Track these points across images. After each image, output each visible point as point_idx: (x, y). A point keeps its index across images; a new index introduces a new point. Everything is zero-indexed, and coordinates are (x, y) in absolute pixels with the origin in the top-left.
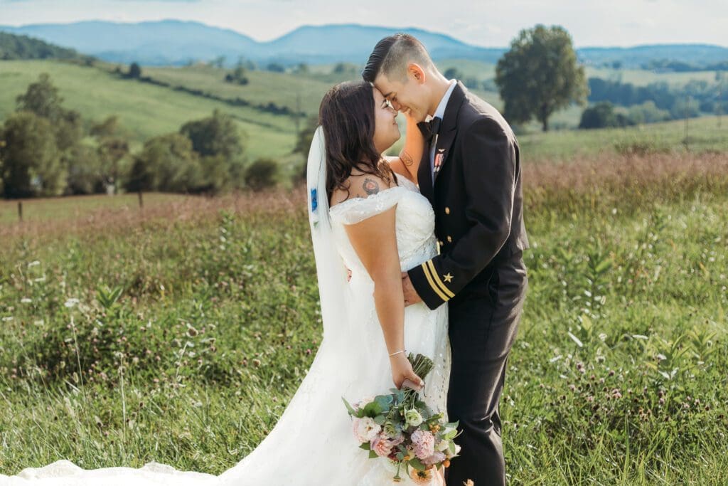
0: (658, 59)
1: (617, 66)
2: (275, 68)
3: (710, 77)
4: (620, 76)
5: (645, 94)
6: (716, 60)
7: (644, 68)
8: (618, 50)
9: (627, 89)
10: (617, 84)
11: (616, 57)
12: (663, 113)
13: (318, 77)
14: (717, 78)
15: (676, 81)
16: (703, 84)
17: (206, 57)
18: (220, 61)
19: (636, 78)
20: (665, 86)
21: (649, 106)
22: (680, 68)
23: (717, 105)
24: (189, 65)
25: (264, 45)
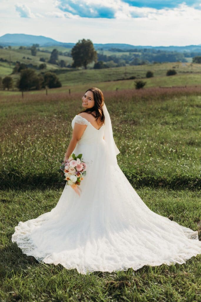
0: (114, 48)
1: (102, 49)
3: (128, 54)
4: (103, 53)
5: (110, 58)
6: (129, 48)
7: (109, 50)
8: (101, 45)
9: (105, 56)
11: (101, 47)
12: (116, 64)
14: (130, 54)
15: (118, 54)
16: (126, 56)
19: (107, 54)
20: (115, 56)
21: (112, 62)
22: (120, 51)
23: (130, 62)
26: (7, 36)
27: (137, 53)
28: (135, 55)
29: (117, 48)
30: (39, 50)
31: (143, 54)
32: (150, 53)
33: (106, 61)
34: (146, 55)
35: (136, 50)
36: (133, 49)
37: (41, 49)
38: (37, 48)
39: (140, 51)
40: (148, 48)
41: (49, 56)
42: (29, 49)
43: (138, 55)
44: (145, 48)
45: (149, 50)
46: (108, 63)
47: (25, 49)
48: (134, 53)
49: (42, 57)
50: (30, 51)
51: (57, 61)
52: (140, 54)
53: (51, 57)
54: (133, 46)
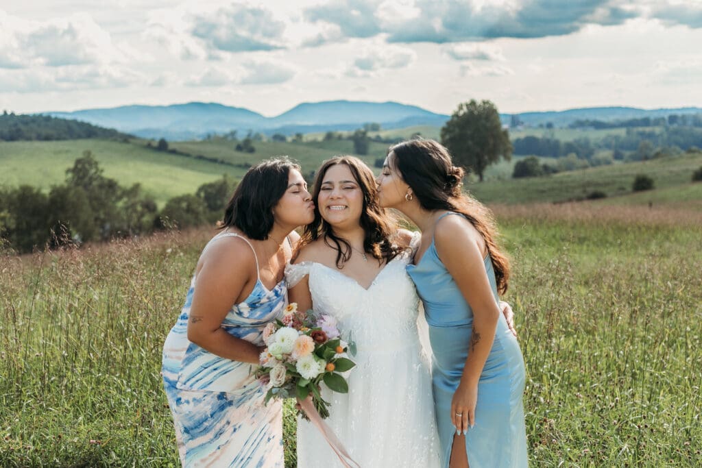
0: (583, 118)
1: (550, 126)
2: (278, 138)
3: (622, 132)
4: (553, 135)
5: (570, 148)
6: (629, 117)
7: (572, 127)
8: (553, 113)
9: (557, 143)
10: (548, 141)
11: (545, 122)
12: (586, 162)
13: (314, 144)
14: (628, 133)
15: (595, 136)
16: (617, 138)
17: (223, 130)
18: (233, 134)
19: (565, 136)
20: (587, 142)
21: (572, 157)
23: (626, 153)
24: (210, 139)
25: (271, 119)
26: (303, 107)
27: (648, 129)
28: (642, 134)
29: (592, 117)
30: (378, 140)
31: (667, 129)
32: (687, 128)
33: (555, 155)
34: (676, 132)
35: (646, 122)
36: (639, 116)
37: (384, 135)
38: (371, 134)
39: (657, 122)
40: (679, 114)
42: (350, 138)
43: (650, 136)
44: (673, 113)
45: (684, 118)
46: (562, 159)
47: (340, 138)
48: (640, 129)
50: (351, 144)
52: (658, 130)
54: (641, 111)
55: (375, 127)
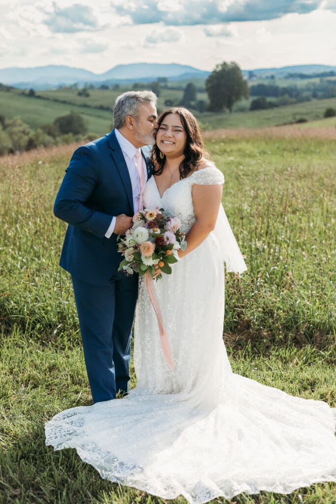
0: (292, 71)
1: (273, 77)
2: (104, 87)
3: (317, 81)
4: (274, 82)
5: (286, 91)
6: (321, 71)
7: (286, 78)
8: (274, 69)
9: (277, 88)
10: (272, 87)
11: (269, 74)
12: (294, 100)
14: (321, 81)
15: (301, 83)
16: (314, 84)
17: (69, 82)
18: (76, 85)
19: (282, 84)
20: (295, 87)
21: (287, 97)
22: (303, 77)
23: (320, 94)
24: (61, 88)
25: (99, 76)
26: (119, 68)
28: (329, 82)
29: (298, 71)
30: (166, 87)
36: (328, 70)
37: (170, 85)
38: (162, 84)
41: (180, 95)
46: (280, 98)
47: (143, 86)
48: (329, 78)
49: (168, 98)
51: (193, 103)
53: (185, 96)
54: (328, 67)
55: (164, 80)
